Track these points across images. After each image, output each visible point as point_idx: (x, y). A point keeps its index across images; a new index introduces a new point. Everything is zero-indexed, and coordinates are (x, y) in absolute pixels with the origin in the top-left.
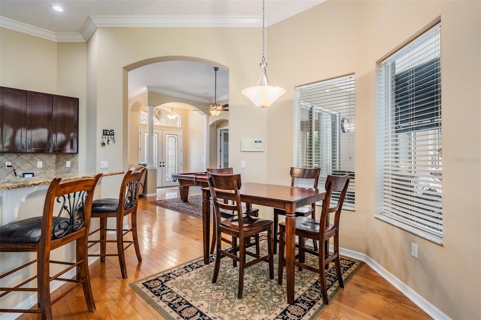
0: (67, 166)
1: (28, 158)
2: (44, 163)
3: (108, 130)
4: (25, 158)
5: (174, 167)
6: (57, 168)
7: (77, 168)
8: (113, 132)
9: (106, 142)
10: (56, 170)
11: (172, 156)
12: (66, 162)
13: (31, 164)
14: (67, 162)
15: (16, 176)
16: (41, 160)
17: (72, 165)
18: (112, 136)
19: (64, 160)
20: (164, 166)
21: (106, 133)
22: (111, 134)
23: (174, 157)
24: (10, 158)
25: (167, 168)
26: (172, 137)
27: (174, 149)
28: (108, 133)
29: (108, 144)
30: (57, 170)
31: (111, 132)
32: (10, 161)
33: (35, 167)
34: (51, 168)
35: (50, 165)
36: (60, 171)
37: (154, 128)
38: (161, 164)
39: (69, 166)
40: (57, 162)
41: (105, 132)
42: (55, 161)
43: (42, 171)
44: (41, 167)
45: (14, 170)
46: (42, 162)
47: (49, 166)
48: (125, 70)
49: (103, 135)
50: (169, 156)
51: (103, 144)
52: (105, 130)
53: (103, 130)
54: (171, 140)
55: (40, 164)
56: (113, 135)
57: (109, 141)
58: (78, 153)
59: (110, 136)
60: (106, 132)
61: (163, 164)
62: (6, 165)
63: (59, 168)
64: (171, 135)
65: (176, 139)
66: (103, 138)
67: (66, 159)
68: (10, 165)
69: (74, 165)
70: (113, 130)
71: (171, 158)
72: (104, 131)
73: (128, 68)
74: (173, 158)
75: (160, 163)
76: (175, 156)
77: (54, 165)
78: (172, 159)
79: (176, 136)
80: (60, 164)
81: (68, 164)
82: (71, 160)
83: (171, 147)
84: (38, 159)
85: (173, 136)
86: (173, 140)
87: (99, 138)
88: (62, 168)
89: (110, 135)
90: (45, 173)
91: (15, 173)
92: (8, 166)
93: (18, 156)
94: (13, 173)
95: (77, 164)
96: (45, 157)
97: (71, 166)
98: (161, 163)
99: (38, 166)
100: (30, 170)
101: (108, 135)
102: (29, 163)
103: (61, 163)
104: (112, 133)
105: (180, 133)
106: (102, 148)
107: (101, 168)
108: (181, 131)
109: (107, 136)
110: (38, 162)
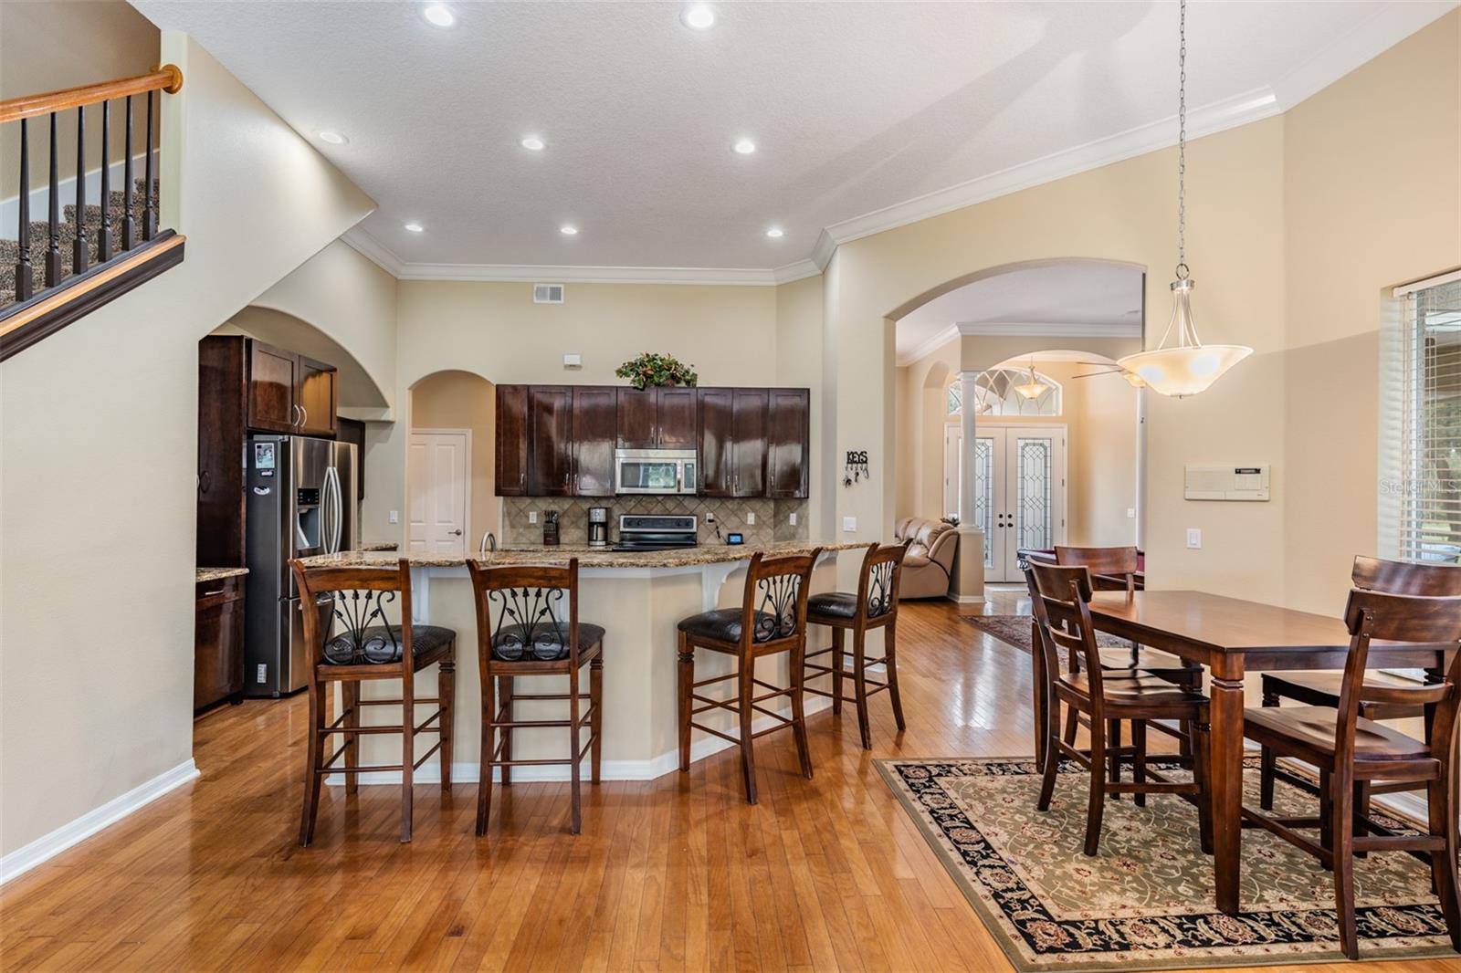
0: (791, 524)
1: (736, 507)
2: (757, 517)
3: (856, 453)
4: (730, 507)
5: (1042, 529)
6: (775, 526)
7: (807, 527)
8: (865, 457)
9: (852, 477)
10: (775, 529)
11: (1034, 500)
12: (789, 516)
13: (739, 517)
14: (791, 515)
15: (719, 537)
16: (753, 510)
17: (799, 519)
18: (864, 465)
19: (786, 511)
20: (1010, 525)
21: (852, 459)
22: (861, 460)
23: (1042, 500)
24: (712, 508)
25: (1019, 531)
26: (1034, 445)
27: (1042, 478)
28: (857, 459)
29: (856, 481)
31: (861, 457)
32: (712, 512)
33: (743, 523)
34: (768, 527)
35: (765, 519)
36: (780, 531)
37: (977, 424)
38: (1002, 521)
39: (794, 523)
40: (776, 515)
41: (851, 457)
42: (772, 513)
43: (755, 531)
44: (753, 523)
45: (717, 528)
46: (753, 514)
47: (764, 522)
48: (889, 320)
49: (848, 463)
50: (1027, 499)
51: (848, 482)
52: (852, 452)
54: (1031, 453)
55: (751, 518)
56: (866, 462)
57: (857, 474)
58: (808, 497)
59: (859, 465)
60: (854, 457)
61: (1009, 521)
62: (708, 518)
63: (780, 526)
64: (1032, 441)
65: (1045, 449)
66: (847, 468)
67: (789, 509)
68: (712, 518)
69: (802, 521)
70: (866, 453)
71: (1031, 503)
72: (849, 454)
73: (893, 317)
74: (1038, 503)
75: (1001, 516)
76: (1045, 500)
77: (772, 520)
78: (1034, 507)
79: (1047, 443)
81: (793, 518)
82: (798, 511)
83: (1031, 474)
84: (749, 510)
85: (1036, 441)
86: (1038, 453)
87: (841, 469)
88: (783, 527)
89: (859, 462)
90: (757, 534)
91: (718, 533)
92: (710, 521)
93: (722, 503)
94: (715, 533)
95: (807, 519)
96: (758, 504)
97: (797, 524)
98: (1004, 518)
99: (749, 523)
100: (738, 528)
101: (856, 462)
102: (736, 515)
103: (782, 518)
104: (864, 459)
105: (1061, 433)
106: (847, 489)
107: (845, 529)
108: (1062, 428)
109: (855, 465)
110: (749, 514)
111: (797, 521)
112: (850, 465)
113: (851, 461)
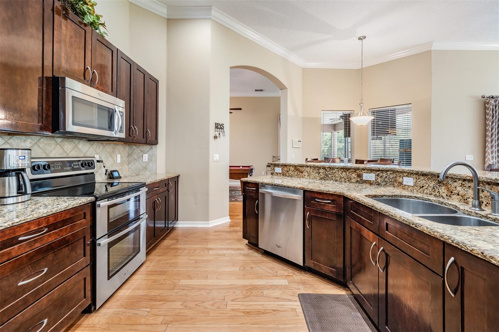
0: (144, 161)
2: (121, 157)
3: (219, 124)
4: (108, 150)
6: (129, 163)
7: (156, 162)
8: (223, 127)
10: (128, 165)
12: (142, 155)
13: (113, 158)
14: (144, 155)
16: (119, 153)
18: (222, 130)
19: (139, 153)
21: (218, 127)
22: (222, 127)
24: (97, 150)
28: (219, 127)
29: (219, 137)
30: (130, 166)
31: (221, 126)
32: (97, 154)
33: (115, 162)
34: (126, 164)
35: (124, 159)
36: (135, 166)
39: (147, 160)
40: (130, 155)
42: (128, 154)
44: (120, 162)
45: (104, 166)
46: (120, 155)
47: (124, 161)
49: (215, 128)
51: (215, 137)
52: (217, 124)
53: (216, 123)
55: (119, 159)
57: (219, 134)
58: (157, 144)
63: (134, 163)
66: (215, 131)
67: (141, 151)
68: (99, 159)
69: (152, 158)
70: (223, 125)
77: (127, 159)
80: (135, 157)
81: (146, 157)
82: (149, 152)
84: (117, 151)
87: (212, 132)
88: (136, 163)
89: (220, 129)
90: (122, 169)
92: (97, 161)
93: (104, 147)
95: (156, 158)
96: (122, 148)
97: (148, 161)
99: (118, 162)
100: (112, 166)
102: (111, 156)
106: (215, 141)
107: (214, 160)
109: (218, 130)
110: (118, 155)
111: (149, 159)
112: (216, 129)
113: (216, 127)
